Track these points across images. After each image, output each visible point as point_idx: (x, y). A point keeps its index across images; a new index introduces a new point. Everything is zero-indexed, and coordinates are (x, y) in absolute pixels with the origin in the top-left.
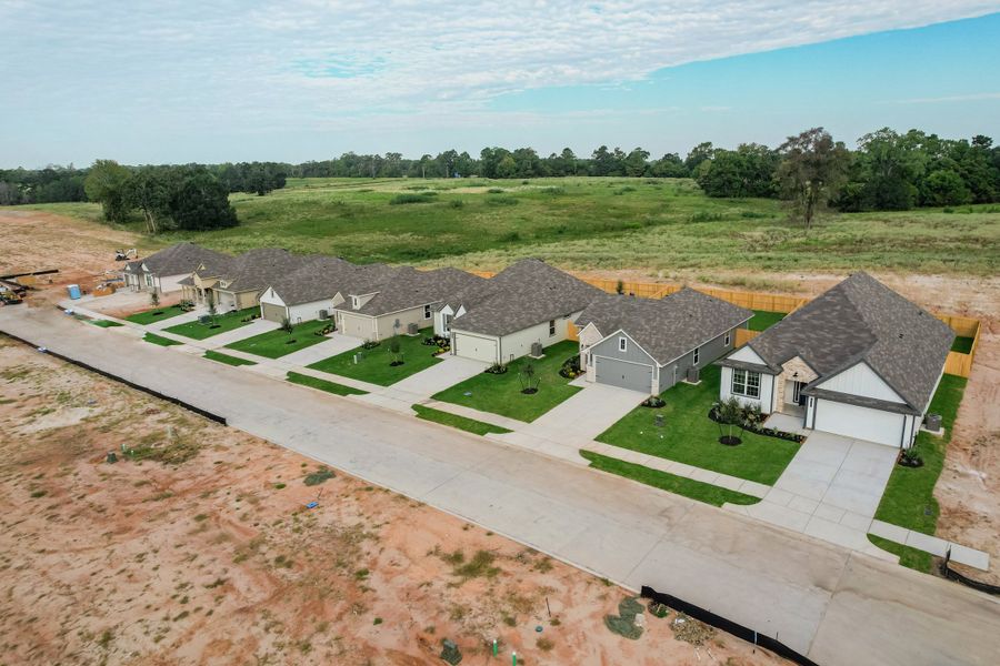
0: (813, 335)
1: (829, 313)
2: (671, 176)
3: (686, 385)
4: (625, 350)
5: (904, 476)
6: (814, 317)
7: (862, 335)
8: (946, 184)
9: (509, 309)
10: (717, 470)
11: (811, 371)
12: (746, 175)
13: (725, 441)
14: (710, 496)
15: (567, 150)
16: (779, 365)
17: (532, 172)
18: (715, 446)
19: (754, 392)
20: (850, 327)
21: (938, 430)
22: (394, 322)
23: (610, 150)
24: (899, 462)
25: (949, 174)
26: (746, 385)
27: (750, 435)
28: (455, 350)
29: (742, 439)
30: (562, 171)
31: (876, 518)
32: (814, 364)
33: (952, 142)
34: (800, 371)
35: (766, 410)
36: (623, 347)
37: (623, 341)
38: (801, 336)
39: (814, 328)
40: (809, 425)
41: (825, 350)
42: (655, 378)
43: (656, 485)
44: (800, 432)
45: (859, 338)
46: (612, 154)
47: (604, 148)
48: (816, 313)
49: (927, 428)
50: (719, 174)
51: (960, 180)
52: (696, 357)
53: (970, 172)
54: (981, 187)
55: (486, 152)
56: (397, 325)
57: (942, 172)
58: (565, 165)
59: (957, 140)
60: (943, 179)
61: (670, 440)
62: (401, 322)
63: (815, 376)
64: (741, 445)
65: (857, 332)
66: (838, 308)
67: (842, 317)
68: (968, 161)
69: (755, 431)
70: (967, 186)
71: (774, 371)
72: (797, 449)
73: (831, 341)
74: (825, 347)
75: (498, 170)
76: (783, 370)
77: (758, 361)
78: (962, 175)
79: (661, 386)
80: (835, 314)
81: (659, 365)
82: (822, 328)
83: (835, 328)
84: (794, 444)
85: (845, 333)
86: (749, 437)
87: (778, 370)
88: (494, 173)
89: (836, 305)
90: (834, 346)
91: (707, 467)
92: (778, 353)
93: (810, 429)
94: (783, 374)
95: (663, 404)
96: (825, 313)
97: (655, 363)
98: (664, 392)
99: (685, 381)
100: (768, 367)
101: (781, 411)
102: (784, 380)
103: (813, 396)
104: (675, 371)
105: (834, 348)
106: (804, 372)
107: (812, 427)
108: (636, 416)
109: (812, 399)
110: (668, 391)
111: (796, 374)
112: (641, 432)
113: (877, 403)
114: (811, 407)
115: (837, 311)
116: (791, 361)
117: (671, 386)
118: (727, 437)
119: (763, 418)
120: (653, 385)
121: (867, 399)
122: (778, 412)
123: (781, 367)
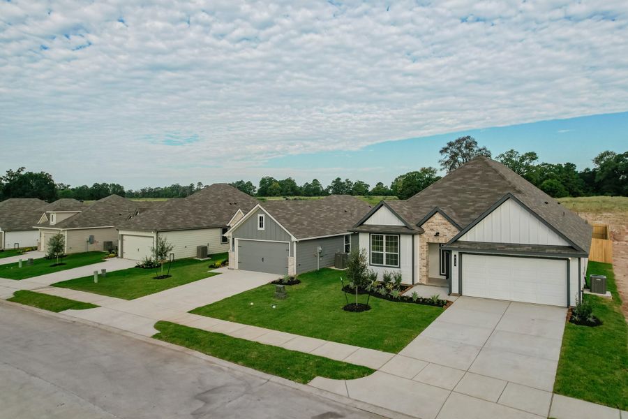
0: (454, 198)
1: (470, 178)
2: (381, 195)
4: (263, 229)
5: (582, 335)
6: (457, 183)
8: (553, 187)
9: (177, 211)
10: (325, 337)
11: (454, 228)
13: (351, 308)
14: (297, 367)
15: (315, 180)
16: (419, 225)
17: (291, 193)
18: (335, 313)
19: (394, 261)
20: (493, 187)
21: (605, 293)
22: (88, 238)
23: (343, 180)
24: (570, 320)
25: (554, 182)
26: (384, 253)
27: (384, 302)
28: (122, 253)
29: (372, 306)
30: (312, 193)
31: (556, 391)
32: (457, 221)
33: (553, 166)
34: (441, 230)
35: (406, 280)
36: (261, 226)
37: (261, 218)
39: (457, 191)
40: (455, 290)
41: (469, 210)
43: (222, 357)
44: (443, 296)
46: (344, 183)
47: (339, 179)
48: (457, 179)
49: (591, 291)
50: (409, 186)
51: (561, 186)
53: (567, 181)
54: (575, 191)
55: (263, 181)
56: (91, 240)
57: (550, 180)
58: (313, 190)
59: (555, 164)
60: (551, 185)
61: (283, 309)
62: (96, 239)
63: (458, 233)
64: (369, 311)
65: (500, 190)
66: (480, 173)
67: (483, 180)
68: (564, 174)
69: (391, 299)
70: (566, 190)
71: (413, 230)
72: (439, 313)
73: (474, 201)
74: (468, 207)
75: (268, 192)
76: (423, 232)
77: (395, 222)
78: (562, 183)
79: (298, 265)
80: (477, 178)
81: (294, 239)
82: (464, 191)
83: (478, 189)
84: (435, 308)
85: (489, 192)
86: (381, 304)
87: (417, 229)
88: (266, 193)
89: (477, 171)
90: (477, 205)
91: (313, 334)
92: (418, 217)
93: (455, 295)
94: (424, 235)
95: (298, 282)
96: (466, 178)
97: (290, 236)
98: (304, 274)
99: (333, 268)
100: (406, 227)
101: (425, 283)
102: (425, 244)
103: (456, 249)
104: (318, 252)
105: (478, 207)
106: (446, 231)
107: (457, 292)
108: (259, 291)
109: (455, 256)
110: (309, 273)
111: (437, 234)
112: (252, 304)
113: (533, 248)
114: (455, 265)
115: (478, 175)
116: (431, 219)
117: (315, 269)
118: (352, 304)
119: (404, 288)
120: (290, 264)
121: (520, 245)
122: (423, 284)
123: (422, 227)
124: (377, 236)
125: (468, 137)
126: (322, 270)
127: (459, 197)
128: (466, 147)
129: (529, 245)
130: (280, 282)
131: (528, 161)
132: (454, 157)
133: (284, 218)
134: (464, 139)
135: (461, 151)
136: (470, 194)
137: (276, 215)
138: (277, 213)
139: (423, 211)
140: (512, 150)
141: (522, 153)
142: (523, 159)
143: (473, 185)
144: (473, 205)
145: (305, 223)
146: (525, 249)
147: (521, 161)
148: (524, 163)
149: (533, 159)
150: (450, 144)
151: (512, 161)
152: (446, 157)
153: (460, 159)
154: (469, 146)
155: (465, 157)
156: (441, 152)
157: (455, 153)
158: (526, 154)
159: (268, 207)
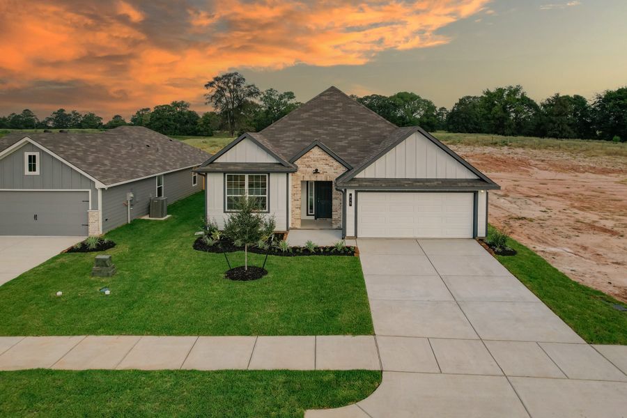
1: (331, 110)
3: (148, 221)
4: (37, 172)
6: (316, 115)
7: (378, 126)
10: (246, 331)
11: (336, 164)
12: (178, 122)
13: (236, 274)
15: (27, 111)
16: (292, 163)
18: (222, 287)
19: (260, 205)
24: (494, 252)
26: (247, 196)
27: (273, 259)
29: (266, 268)
30: (22, 126)
34: (321, 166)
35: (280, 227)
36: (32, 168)
37: (32, 157)
38: (306, 133)
40: (350, 232)
41: (342, 144)
42: (95, 207)
45: (377, 128)
48: (316, 111)
52: (160, 190)
58: (24, 122)
61: (126, 293)
63: (342, 170)
64: (270, 275)
67: (346, 112)
69: (280, 253)
72: (357, 263)
73: (346, 134)
74: (341, 140)
76: (297, 168)
79: (105, 220)
80: (338, 110)
81: (99, 185)
82: (330, 124)
83: (345, 122)
84: (347, 257)
85: (359, 125)
86: (275, 262)
87: (291, 166)
89: (336, 103)
90: (349, 139)
91: (221, 329)
93: (350, 238)
94: (298, 173)
95: (111, 245)
96: (326, 110)
97: (94, 183)
98: (111, 231)
99: (146, 217)
100: (280, 164)
101: (299, 227)
102: (299, 183)
103: (351, 188)
104: (129, 199)
105: (352, 140)
106: (327, 167)
107: (353, 235)
108: (54, 269)
109: (351, 195)
110: (118, 229)
111: (316, 171)
112: (59, 293)
113: (442, 182)
114: (351, 205)
115: (340, 107)
116: (307, 154)
117: (125, 223)
118: (238, 269)
119: (280, 236)
120: (91, 220)
121: (428, 180)
122: (296, 229)
123: (296, 163)
124: (233, 176)
125: (236, 74)
126: (135, 223)
127: (326, 130)
128: (234, 83)
129: (437, 180)
130: (84, 248)
131: (286, 99)
132: (221, 91)
133: (74, 156)
134: (230, 75)
135: (229, 87)
136: (338, 127)
137: (62, 152)
138: (61, 149)
139: (287, 145)
140: (272, 89)
141: (281, 92)
142: (281, 97)
143: (338, 117)
144: (346, 138)
145: (107, 162)
146: (435, 183)
147: (280, 99)
148: (283, 101)
149: (291, 98)
150: (217, 79)
151: (271, 99)
152: (212, 91)
153: (228, 94)
154: (238, 82)
155: (233, 92)
156: (206, 86)
157: (221, 88)
158: (285, 93)
159: (46, 142)
